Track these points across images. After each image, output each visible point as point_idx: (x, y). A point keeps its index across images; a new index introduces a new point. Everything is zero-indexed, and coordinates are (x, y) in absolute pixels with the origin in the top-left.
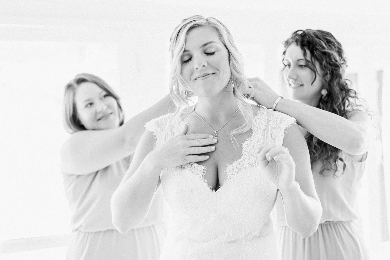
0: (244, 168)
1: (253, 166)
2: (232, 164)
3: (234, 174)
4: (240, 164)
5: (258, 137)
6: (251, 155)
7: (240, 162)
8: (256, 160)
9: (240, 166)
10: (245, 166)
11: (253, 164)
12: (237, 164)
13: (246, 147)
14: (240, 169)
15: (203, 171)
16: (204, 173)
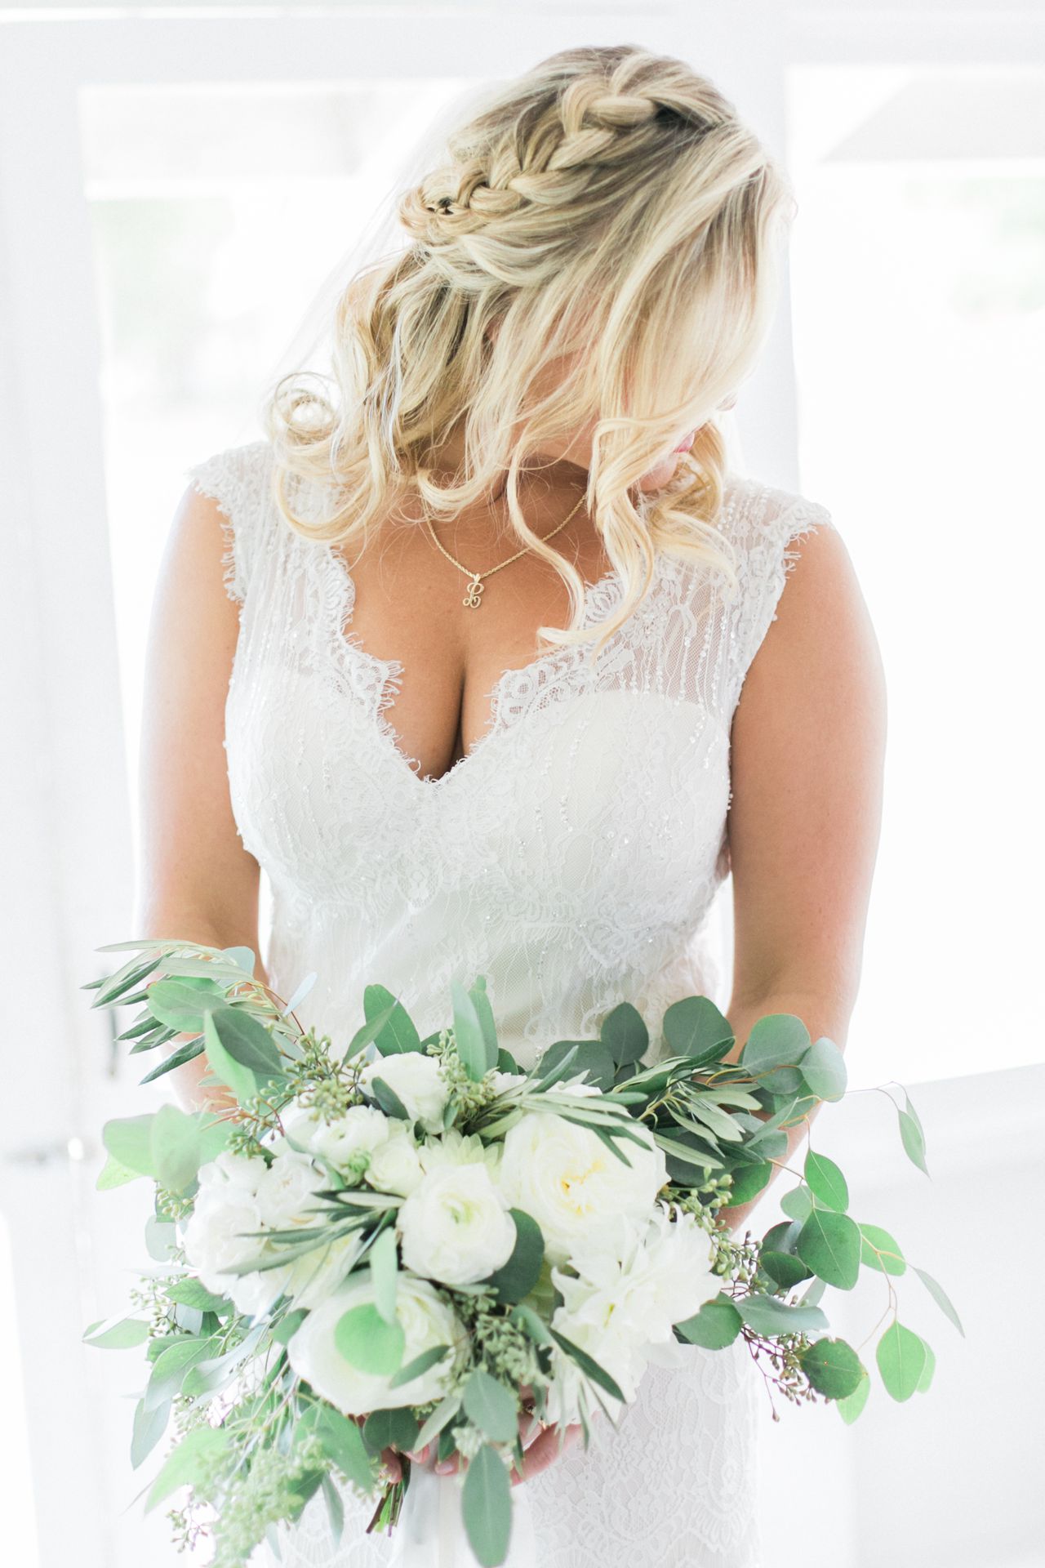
0: (574, 689)
1: (615, 684)
2: (522, 668)
3: (523, 711)
4: (557, 668)
5: (659, 577)
6: (616, 643)
7: (561, 660)
8: (634, 664)
9: (558, 676)
10: (577, 682)
11: (617, 678)
12: (546, 668)
13: (600, 603)
14: (554, 691)
15: (382, 688)
16: (385, 699)
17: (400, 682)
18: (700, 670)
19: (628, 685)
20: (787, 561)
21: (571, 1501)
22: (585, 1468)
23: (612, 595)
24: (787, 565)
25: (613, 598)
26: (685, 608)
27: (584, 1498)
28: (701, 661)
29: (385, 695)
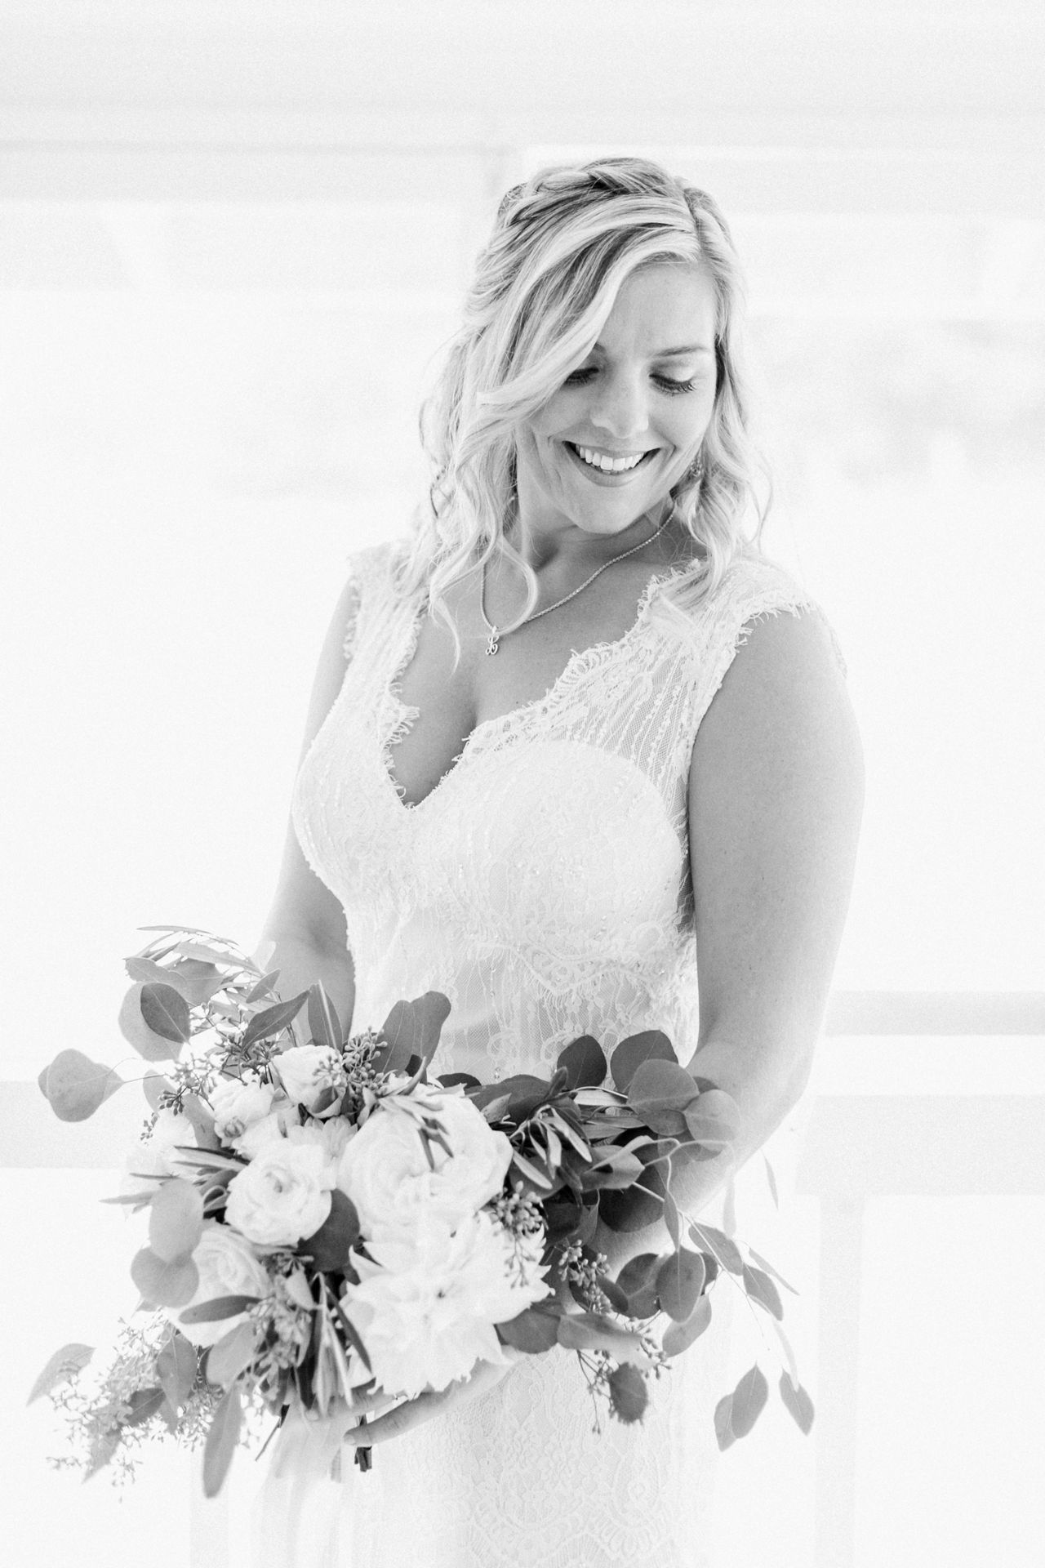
0: (528, 737)
1: (562, 736)
3: (483, 752)
4: (522, 719)
6: (579, 702)
7: (527, 713)
9: (520, 726)
10: (533, 732)
11: (566, 730)
12: (512, 719)
13: (576, 668)
14: (511, 737)
15: (397, 728)
16: (396, 736)
17: (411, 725)
18: (641, 730)
19: (572, 738)
20: (741, 636)
21: (474, 1481)
22: (487, 1454)
23: (591, 661)
24: (740, 639)
25: (591, 665)
26: (647, 677)
27: (484, 1481)
28: (644, 722)
29: (397, 734)
